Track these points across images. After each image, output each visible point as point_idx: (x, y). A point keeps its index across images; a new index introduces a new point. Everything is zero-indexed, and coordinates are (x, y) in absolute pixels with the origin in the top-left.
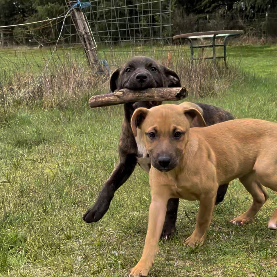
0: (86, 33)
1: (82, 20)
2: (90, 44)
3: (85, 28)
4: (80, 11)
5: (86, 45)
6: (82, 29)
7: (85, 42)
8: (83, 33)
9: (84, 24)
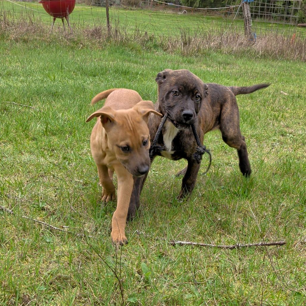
0: (248, 17)
1: (247, 9)
2: (249, 23)
3: (248, 14)
4: (247, 4)
5: (246, 23)
6: (246, 14)
7: (246, 21)
8: (246, 16)
9: (248, 12)
